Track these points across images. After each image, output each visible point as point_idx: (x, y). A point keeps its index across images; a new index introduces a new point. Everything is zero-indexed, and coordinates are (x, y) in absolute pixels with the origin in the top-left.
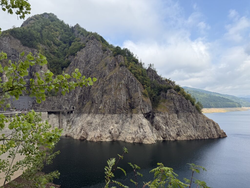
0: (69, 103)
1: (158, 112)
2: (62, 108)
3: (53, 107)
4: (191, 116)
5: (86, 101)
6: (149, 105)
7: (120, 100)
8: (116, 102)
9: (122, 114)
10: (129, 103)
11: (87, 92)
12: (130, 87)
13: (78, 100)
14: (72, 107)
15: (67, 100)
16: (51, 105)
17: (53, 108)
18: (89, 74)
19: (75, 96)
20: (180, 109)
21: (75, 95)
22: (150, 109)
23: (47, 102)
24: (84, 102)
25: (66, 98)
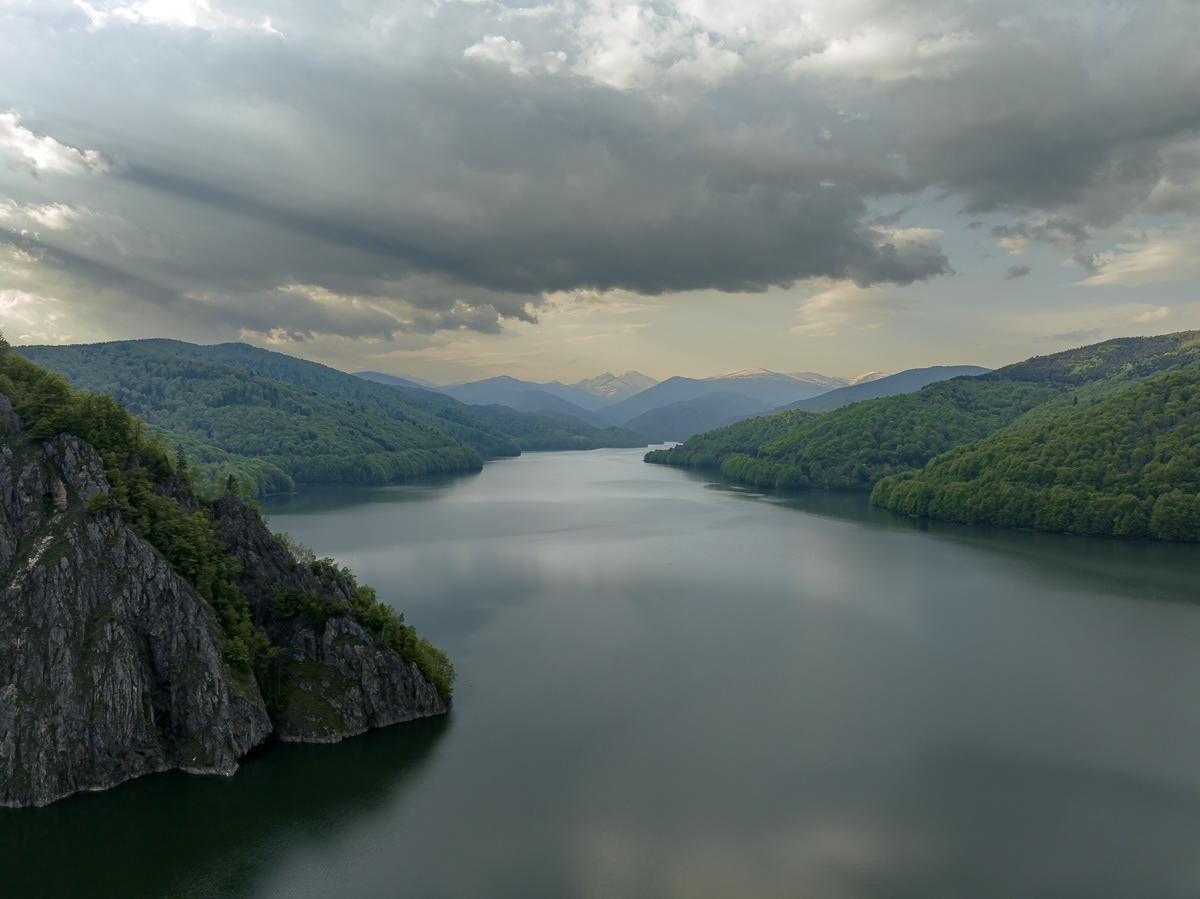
6: (259, 711)
7: (115, 708)
8: (92, 726)
10: (157, 712)
12: (158, 629)
22: (264, 729)
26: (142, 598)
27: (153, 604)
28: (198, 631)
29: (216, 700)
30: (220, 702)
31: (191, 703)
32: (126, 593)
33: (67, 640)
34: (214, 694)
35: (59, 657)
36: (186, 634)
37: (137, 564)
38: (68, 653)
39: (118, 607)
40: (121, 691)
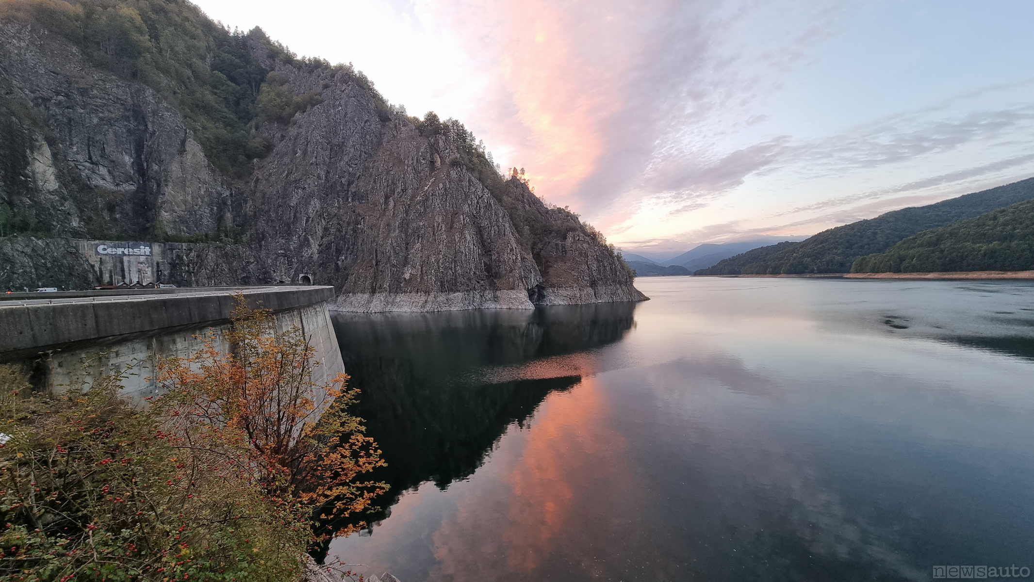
0: (290, 263)
1: (553, 286)
2: (271, 279)
3: (244, 277)
4: (620, 291)
5: (346, 258)
6: (535, 270)
7: (466, 255)
8: (455, 261)
9: (471, 292)
10: (485, 264)
11: (346, 232)
12: (485, 223)
13: (317, 255)
14: (301, 275)
15: (285, 255)
16: (236, 271)
17: (247, 281)
18: (346, 183)
19: (309, 245)
20: (599, 276)
21: (308, 241)
22: (538, 279)
23: (224, 262)
24: (340, 263)
25: (282, 252)
26: (477, 206)
27: (482, 210)
28: (504, 226)
29: (514, 258)
30: (516, 258)
31: (502, 259)
32: (469, 202)
33: (443, 221)
34: (513, 254)
35: (440, 228)
36: (498, 226)
37: (474, 190)
38: (444, 226)
39: (466, 208)
40: (469, 247)
